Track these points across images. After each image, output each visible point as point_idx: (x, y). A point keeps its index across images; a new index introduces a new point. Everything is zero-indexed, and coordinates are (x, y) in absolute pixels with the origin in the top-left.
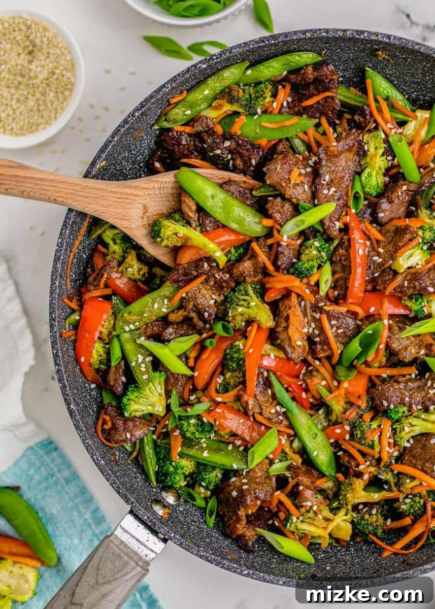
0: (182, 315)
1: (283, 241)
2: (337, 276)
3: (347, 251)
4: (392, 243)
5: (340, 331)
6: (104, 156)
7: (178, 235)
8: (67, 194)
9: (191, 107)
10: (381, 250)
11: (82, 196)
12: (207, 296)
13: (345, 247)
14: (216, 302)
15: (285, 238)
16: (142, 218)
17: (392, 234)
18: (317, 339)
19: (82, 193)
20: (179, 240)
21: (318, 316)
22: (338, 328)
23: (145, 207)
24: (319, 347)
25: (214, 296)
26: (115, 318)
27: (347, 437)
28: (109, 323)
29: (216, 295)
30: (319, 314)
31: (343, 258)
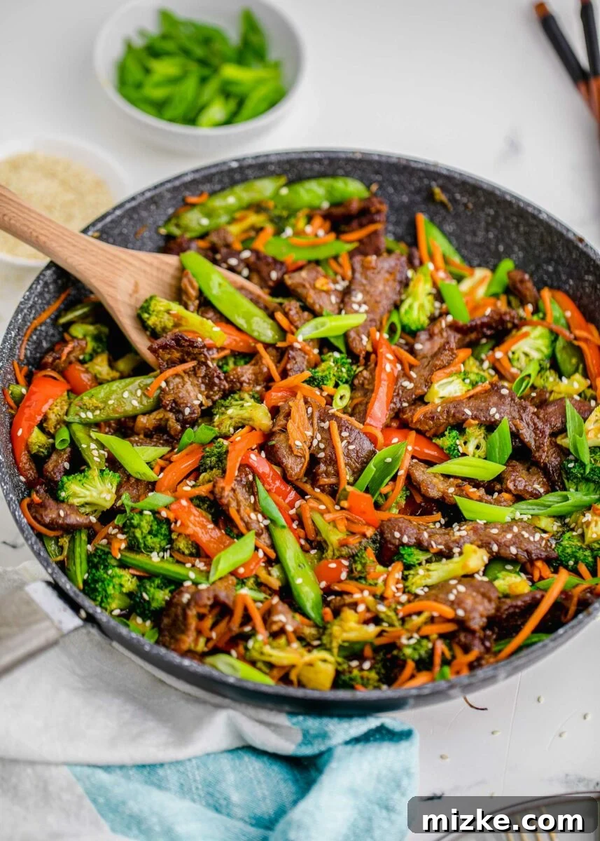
0: (155, 419)
1: (297, 341)
2: (356, 401)
3: (371, 374)
4: (427, 368)
5: (351, 447)
6: (99, 226)
7: (171, 312)
8: (52, 233)
9: (209, 215)
10: (413, 374)
11: (69, 242)
12: (192, 394)
13: (370, 370)
14: (201, 405)
15: (300, 338)
16: (131, 296)
17: (429, 359)
18: (322, 455)
19: (69, 240)
20: (171, 318)
21: (326, 425)
22: (349, 443)
23: (136, 285)
24: (323, 467)
25: (200, 396)
26: (70, 405)
27: (344, 576)
28: (62, 409)
29: (203, 395)
30: (328, 422)
31: (366, 382)
